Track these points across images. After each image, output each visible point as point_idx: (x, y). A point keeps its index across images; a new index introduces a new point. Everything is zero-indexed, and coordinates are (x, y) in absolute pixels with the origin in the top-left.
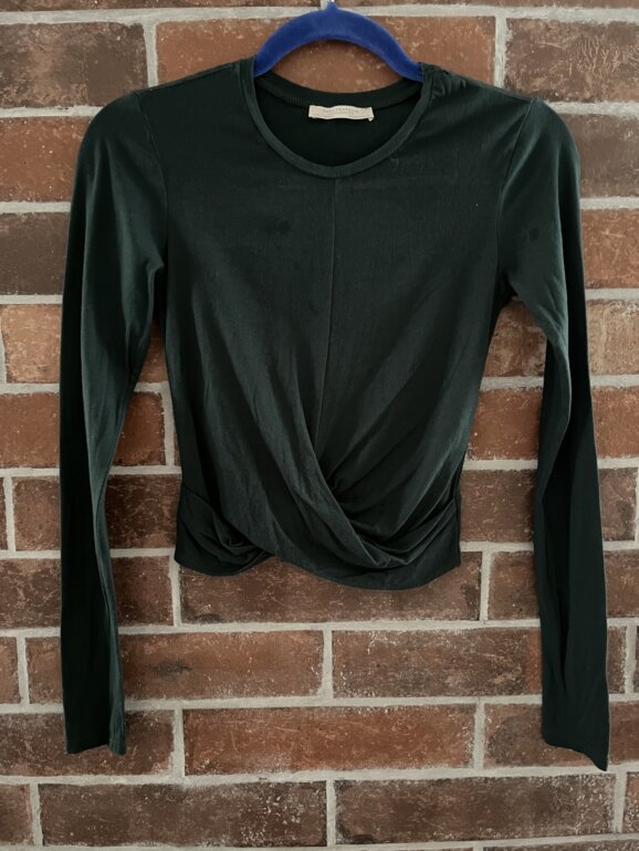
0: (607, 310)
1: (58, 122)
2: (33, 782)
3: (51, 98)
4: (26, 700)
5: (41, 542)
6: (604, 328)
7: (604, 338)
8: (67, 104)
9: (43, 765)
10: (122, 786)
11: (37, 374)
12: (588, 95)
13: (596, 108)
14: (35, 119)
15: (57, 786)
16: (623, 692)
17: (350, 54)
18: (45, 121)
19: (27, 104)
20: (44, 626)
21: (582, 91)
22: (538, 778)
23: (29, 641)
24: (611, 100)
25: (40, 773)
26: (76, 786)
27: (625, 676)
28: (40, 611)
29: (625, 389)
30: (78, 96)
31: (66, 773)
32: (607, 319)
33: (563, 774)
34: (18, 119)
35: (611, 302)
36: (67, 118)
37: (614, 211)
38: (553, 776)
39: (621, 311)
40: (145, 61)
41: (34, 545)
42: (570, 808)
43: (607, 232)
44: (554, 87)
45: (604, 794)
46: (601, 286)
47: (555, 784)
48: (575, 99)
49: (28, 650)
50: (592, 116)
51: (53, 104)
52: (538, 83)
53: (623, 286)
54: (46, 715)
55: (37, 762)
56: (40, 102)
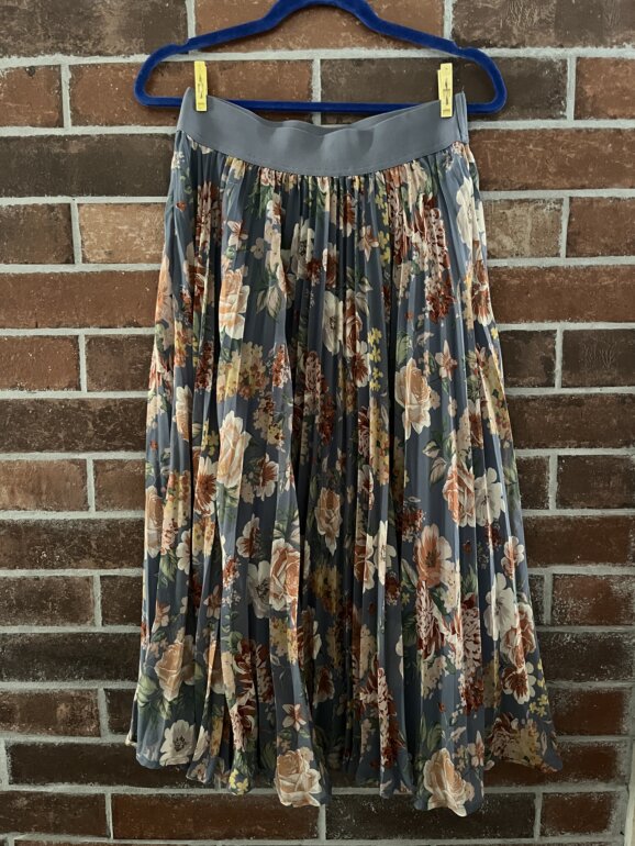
0: (531, 208)
1: (122, 67)
2: (97, 573)
3: (118, 48)
4: (93, 508)
5: (106, 385)
6: (529, 221)
7: (529, 229)
8: (130, 53)
9: (105, 560)
11: (104, 257)
12: (514, 43)
13: (522, 52)
14: (106, 64)
15: (115, 577)
16: (548, 508)
17: (337, 15)
18: (113, 66)
19: (100, 53)
20: (107, 450)
21: (510, 39)
23: (96, 462)
24: (533, 46)
25: (102, 566)
26: (129, 577)
27: (550, 496)
28: (103, 439)
29: (546, 269)
30: (137, 47)
31: (121, 566)
32: (532, 214)
34: (94, 65)
35: (534, 201)
36: (129, 63)
37: (536, 130)
39: (543, 208)
40: (186, 21)
41: (100, 388)
43: (531, 147)
44: (488, 37)
46: (527, 189)
48: (505, 46)
49: (95, 469)
50: (519, 58)
51: (119, 53)
52: (477, 34)
53: (545, 188)
54: (108, 520)
55: (100, 557)
56: (109, 51)
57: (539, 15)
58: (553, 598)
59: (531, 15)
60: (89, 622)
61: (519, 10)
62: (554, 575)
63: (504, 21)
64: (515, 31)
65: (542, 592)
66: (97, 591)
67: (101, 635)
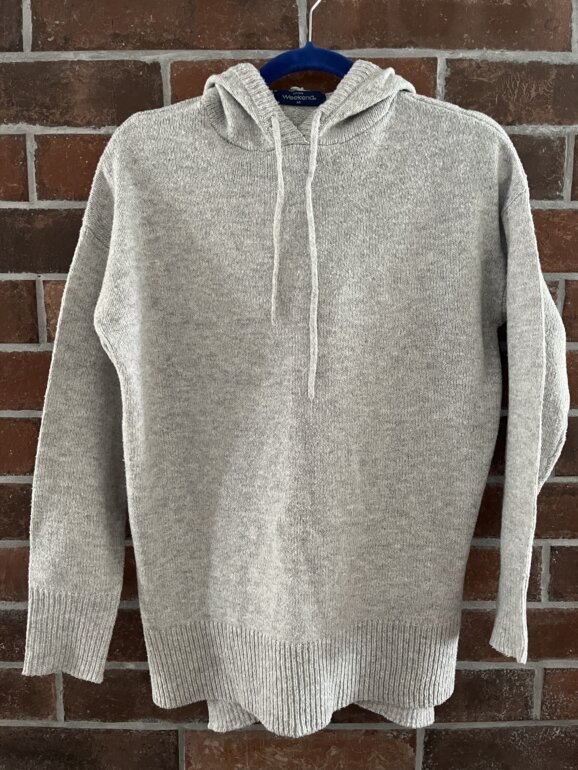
1: (92, 138)
3: (87, 119)
8: (102, 125)
10: (130, 671)
12: (510, 119)
13: (518, 129)
14: (75, 136)
16: (540, 601)
18: (82, 137)
22: (470, 671)
24: (529, 123)
27: (541, 587)
30: (109, 118)
33: (491, 668)
34: (61, 135)
36: (100, 135)
38: (482, 669)
40: (162, 91)
45: (525, 686)
51: (88, 124)
56: (79, 122)
57: (537, 90)
58: (543, 693)
59: (528, 90)
60: (50, 717)
61: (515, 84)
62: (545, 669)
63: (500, 96)
64: (511, 107)
65: (532, 687)
66: (60, 685)
67: (64, 730)
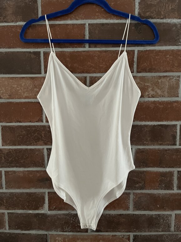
0: (168, 79)
2: (6, 212)
3: (12, 20)
4: (4, 188)
5: (9, 144)
6: (167, 84)
7: (167, 87)
8: (16, 22)
9: (9, 207)
10: (30, 213)
11: (8, 97)
12: (162, 17)
13: (165, 21)
14: (8, 26)
15: (13, 213)
16: (174, 190)
17: (95, 6)
19: (6, 22)
20: (9, 167)
21: (160, 16)
22: (149, 215)
23: (5, 172)
24: (169, 18)
25: (8, 209)
26: (18, 213)
27: (174, 185)
28: (8, 163)
29: (173, 102)
30: (20, 19)
31: (15, 209)
32: (168, 81)
33: (156, 214)
35: (169, 76)
36: (16, 25)
37: (170, 50)
38: (153, 214)
39: (172, 79)
40: (38, 9)
41: (7, 145)
42: (158, 224)
43: (168, 56)
44: (152, 15)
45: (168, 220)
46: (166, 72)
47: (154, 217)
48: (158, 18)
49: (5, 174)
50: (163, 23)
51: (12, 22)
52: (148, 14)
53: (173, 72)
54: (10, 193)
55: (7, 206)
56: (9, 21)
57: (171, 6)
58: (175, 222)
59: (168, 7)
60: (4, 228)
61: (164, 4)
62: (176, 214)
63: (158, 9)
64: (162, 13)
65: (171, 220)
66: (6, 218)
67: (8, 233)
